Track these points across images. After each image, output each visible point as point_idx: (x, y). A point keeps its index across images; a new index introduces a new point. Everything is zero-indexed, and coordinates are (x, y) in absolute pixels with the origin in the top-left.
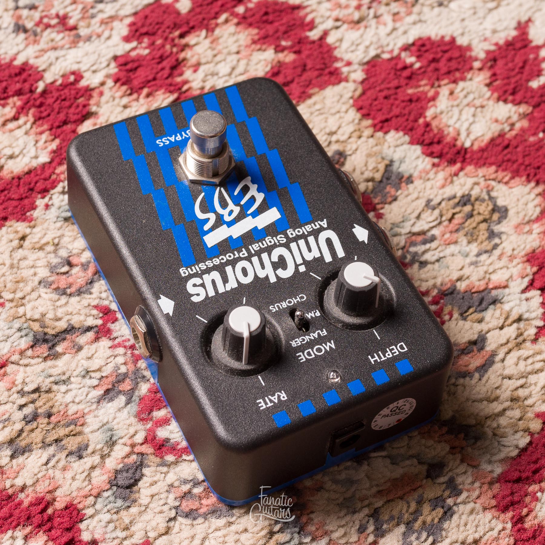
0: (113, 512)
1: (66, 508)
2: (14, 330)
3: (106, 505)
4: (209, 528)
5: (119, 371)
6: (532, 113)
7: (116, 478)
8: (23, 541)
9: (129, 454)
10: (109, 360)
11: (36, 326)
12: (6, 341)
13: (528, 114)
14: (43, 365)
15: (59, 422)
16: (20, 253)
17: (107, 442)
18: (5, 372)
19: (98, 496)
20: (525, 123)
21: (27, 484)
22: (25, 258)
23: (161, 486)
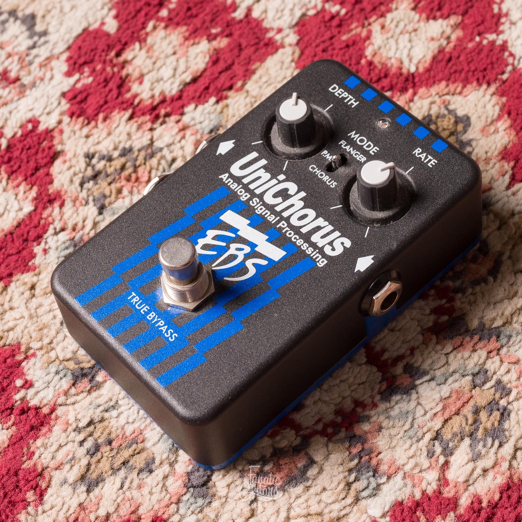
0: (196, 512)
2: (52, 375)
3: (189, 508)
4: (290, 498)
6: (463, 21)
7: (189, 480)
11: (71, 365)
12: (48, 387)
13: (459, 24)
14: (89, 398)
15: (121, 445)
16: (35, 302)
17: (170, 449)
18: (57, 415)
19: (178, 502)
20: (459, 33)
21: (110, 512)
22: (41, 305)
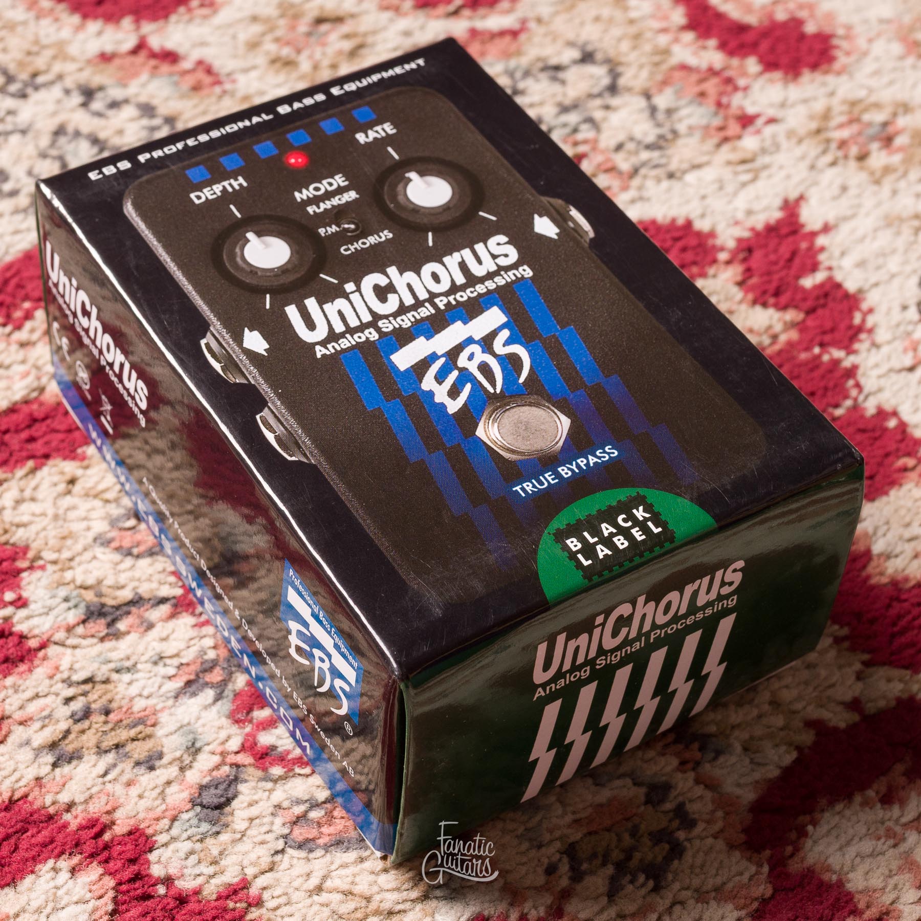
1: (130, 833)
5: (206, 657)
8: (69, 875)
9: (220, 765)
10: (192, 642)
23: (265, 807)
